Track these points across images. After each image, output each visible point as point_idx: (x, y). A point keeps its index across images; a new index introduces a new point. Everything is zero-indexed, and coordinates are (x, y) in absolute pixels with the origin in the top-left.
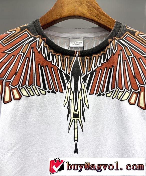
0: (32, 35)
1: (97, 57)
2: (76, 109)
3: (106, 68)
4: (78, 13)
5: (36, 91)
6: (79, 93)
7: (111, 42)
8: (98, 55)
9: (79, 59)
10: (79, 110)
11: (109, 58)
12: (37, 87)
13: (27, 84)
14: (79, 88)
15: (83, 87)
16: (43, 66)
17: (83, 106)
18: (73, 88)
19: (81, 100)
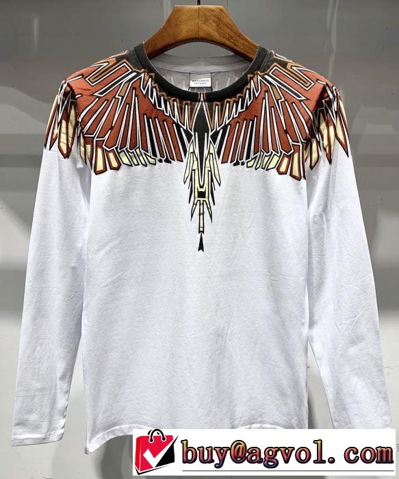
0: (134, 69)
1: (232, 103)
2: (202, 184)
3: (245, 119)
4: (201, 34)
5: (141, 158)
6: (206, 159)
7: (251, 78)
8: (234, 99)
9: (205, 106)
10: (206, 186)
11: (249, 103)
12: (142, 151)
13: (128, 146)
14: (206, 152)
15: (212, 151)
16: (151, 118)
17: (212, 181)
18: (197, 152)
19: (209, 171)
